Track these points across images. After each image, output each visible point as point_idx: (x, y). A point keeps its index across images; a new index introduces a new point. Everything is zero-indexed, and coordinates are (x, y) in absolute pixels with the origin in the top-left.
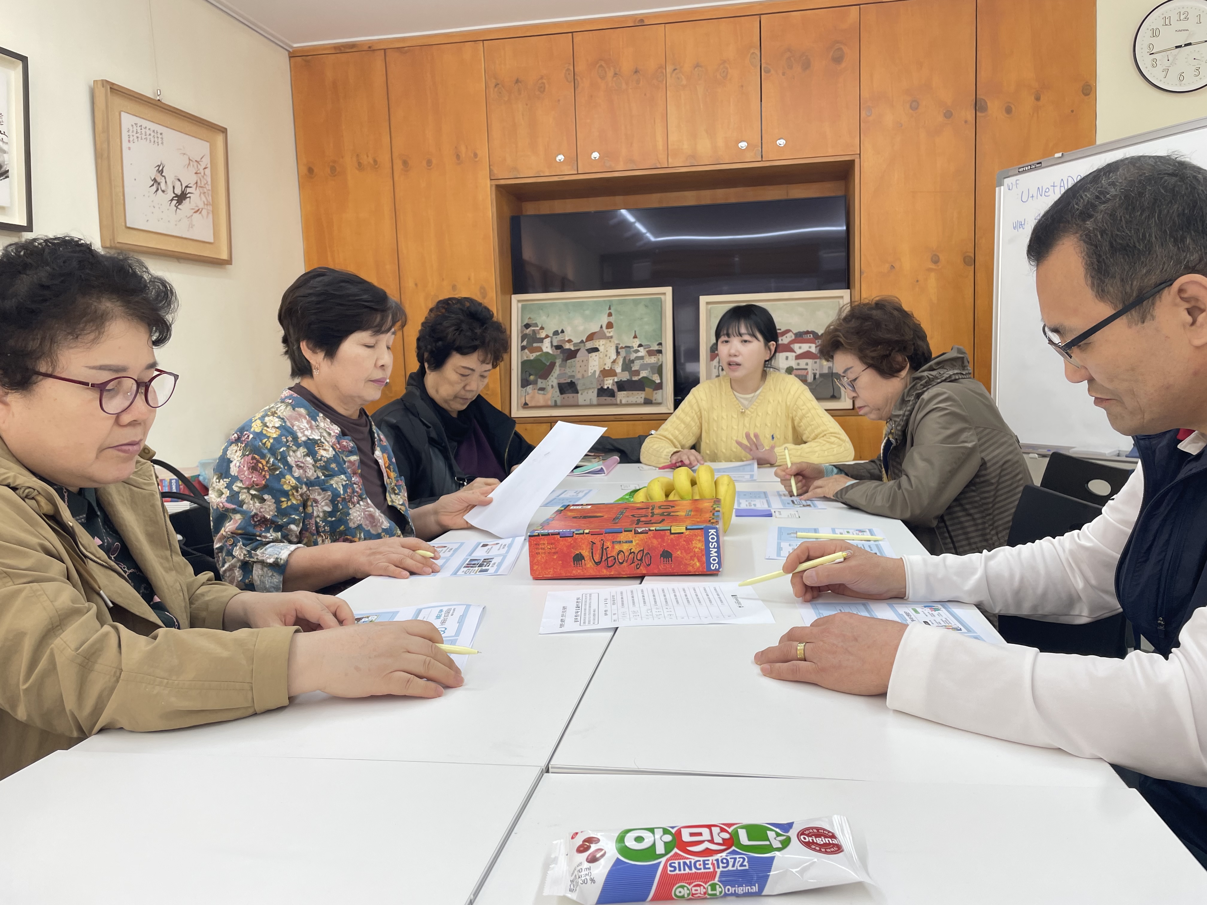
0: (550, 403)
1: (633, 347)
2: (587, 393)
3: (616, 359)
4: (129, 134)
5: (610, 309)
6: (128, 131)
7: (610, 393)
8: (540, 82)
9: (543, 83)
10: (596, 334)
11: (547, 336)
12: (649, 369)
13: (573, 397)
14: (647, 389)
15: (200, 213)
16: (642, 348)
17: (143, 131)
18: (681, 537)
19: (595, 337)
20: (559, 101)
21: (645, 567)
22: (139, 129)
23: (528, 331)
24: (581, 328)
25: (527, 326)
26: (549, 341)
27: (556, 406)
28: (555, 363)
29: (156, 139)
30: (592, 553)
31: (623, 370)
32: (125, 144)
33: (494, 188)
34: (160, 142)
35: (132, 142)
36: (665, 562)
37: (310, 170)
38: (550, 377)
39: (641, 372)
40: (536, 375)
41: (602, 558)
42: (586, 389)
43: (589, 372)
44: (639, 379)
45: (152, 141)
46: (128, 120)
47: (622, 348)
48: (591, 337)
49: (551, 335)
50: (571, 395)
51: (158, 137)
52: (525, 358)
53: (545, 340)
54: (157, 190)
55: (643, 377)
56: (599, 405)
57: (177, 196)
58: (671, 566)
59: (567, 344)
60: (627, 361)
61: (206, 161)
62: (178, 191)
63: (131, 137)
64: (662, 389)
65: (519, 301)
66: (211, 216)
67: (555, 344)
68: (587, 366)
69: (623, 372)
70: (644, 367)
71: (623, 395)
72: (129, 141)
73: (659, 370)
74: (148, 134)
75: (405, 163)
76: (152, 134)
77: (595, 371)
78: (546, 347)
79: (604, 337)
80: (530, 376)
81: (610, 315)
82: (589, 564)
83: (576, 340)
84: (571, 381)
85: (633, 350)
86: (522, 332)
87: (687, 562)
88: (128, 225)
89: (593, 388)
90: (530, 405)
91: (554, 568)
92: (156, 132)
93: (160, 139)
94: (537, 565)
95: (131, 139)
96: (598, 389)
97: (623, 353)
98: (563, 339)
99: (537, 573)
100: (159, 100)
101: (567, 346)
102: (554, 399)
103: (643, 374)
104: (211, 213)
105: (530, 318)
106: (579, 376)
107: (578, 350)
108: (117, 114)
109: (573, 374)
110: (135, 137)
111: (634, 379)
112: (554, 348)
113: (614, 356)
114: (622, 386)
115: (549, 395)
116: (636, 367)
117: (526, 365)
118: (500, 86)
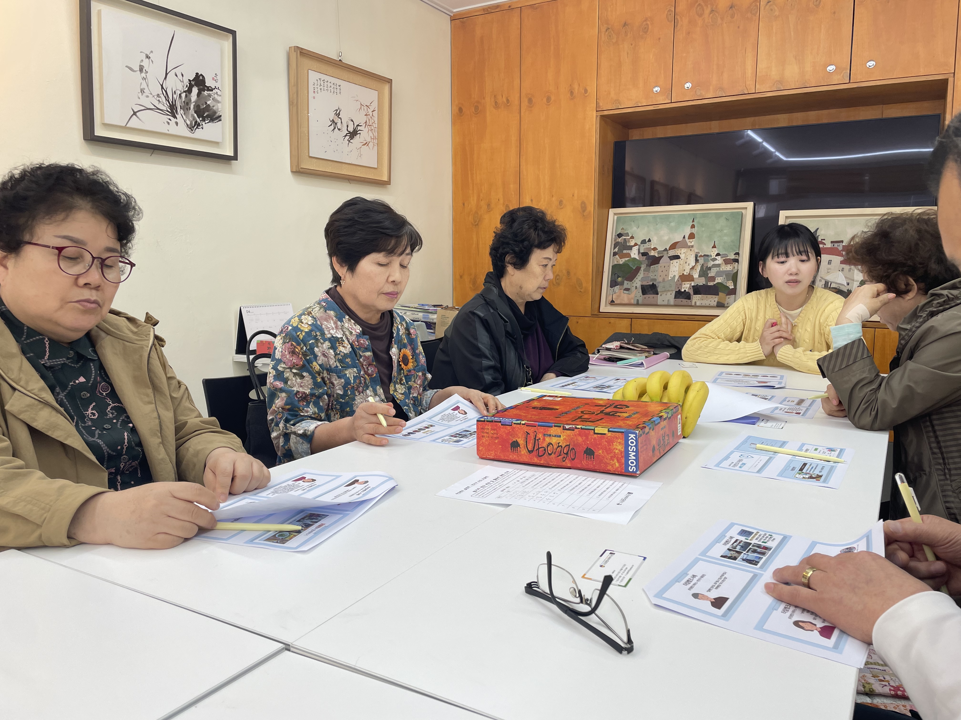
0: (632, 302)
1: (711, 256)
2: (666, 294)
3: (694, 266)
4: (314, 86)
5: (693, 221)
6: (314, 85)
7: (686, 296)
8: (645, 23)
9: (647, 24)
10: (679, 244)
11: (636, 244)
12: (724, 276)
13: (653, 298)
14: (720, 293)
15: (368, 145)
16: (719, 257)
17: (326, 84)
18: (604, 437)
19: (677, 246)
20: (659, 39)
21: (570, 460)
22: (322, 82)
23: (619, 240)
24: (666, 238)
25: (620, 235)
26: (637, 249)
27: (638, 304)
28: (641, 267)
29: (335, 90)
30: (526, 441)
31: (700, 276)
32: (311, 94)
33: (598, 118)
34: (338, 92)
35: (316, 93)
36: (588, 459)
37: (460, 110)
38: (635, 279)
39: (717, 278)
40: (623, 277)
41: (534, 448)
42: (665, 291)
43: (670, 277)
44: (714, 285)
45: (332, 91)
46: (313, 76)
47: (701, 256)
48: (674, 246)
49: (639, 243)
50: (651, 296)
51: (337, 89)
52: (616, 263)
53: (633, 248)
54: (335, 128)
55: (718, 283)
56: (676, 306)
57: (350, 132)
58: (593, 463)
59: (652, 251)
60: (704, 268)
61: (375, 105)
62: (351, 129)
63: (316, 89)
64: (735, 294)
65: (615, 214)
66: (376, 147)
67: (642, 251)
68: (668, 271)
69: (700, 278)
70: (719, 274)
71: (698, 298)
72: (314, 92)
73: (734, 277)
74: (329, 86)
75: (530, 101)
76: (333, 86)
77: (675, 276)
78: (634, 254)
79: (686, 246)
80: (618, 278)
81: (693, 226)
82: (524, 451)
83: (660, 249)
84: (653, 283)
85: (711, 258)
86: (615, 240)
87: (608, 461)
88: (310, 155)
89: (671, 290)
90: (616, 302)
91: (495, 451)
92: (335, 84)
93: (338, 90)
94: (482, 446)
95: (316, 91)
96: (676, 292)
97: (701, 261)
98: (649, 247)
99: (482, 453)
100: (340, 60)
101: (652, 253)
102: (637, 298)
103: (719, 280)
104: (376, 145)
105: (623, 229)
106: (660, 279)
107: (662, 257)
108: (306, 71)
109: (655, 277)
110: (319, 89)
111: (709, 284)
112: (641, 255)
113: (693, 263)
114: (697, 290)
115: (632, 295)
116: (712, 274)
117: (615, 268)
118: (610, 30)
